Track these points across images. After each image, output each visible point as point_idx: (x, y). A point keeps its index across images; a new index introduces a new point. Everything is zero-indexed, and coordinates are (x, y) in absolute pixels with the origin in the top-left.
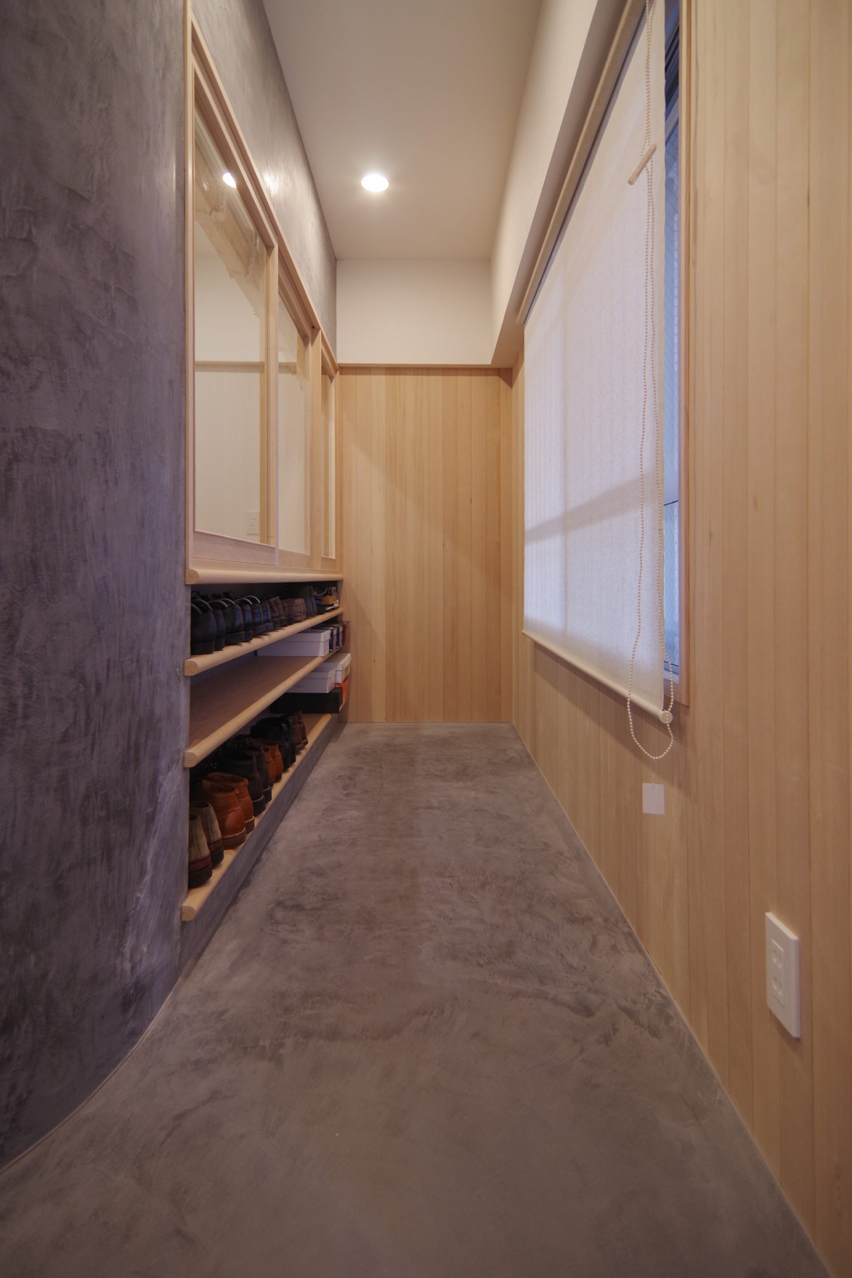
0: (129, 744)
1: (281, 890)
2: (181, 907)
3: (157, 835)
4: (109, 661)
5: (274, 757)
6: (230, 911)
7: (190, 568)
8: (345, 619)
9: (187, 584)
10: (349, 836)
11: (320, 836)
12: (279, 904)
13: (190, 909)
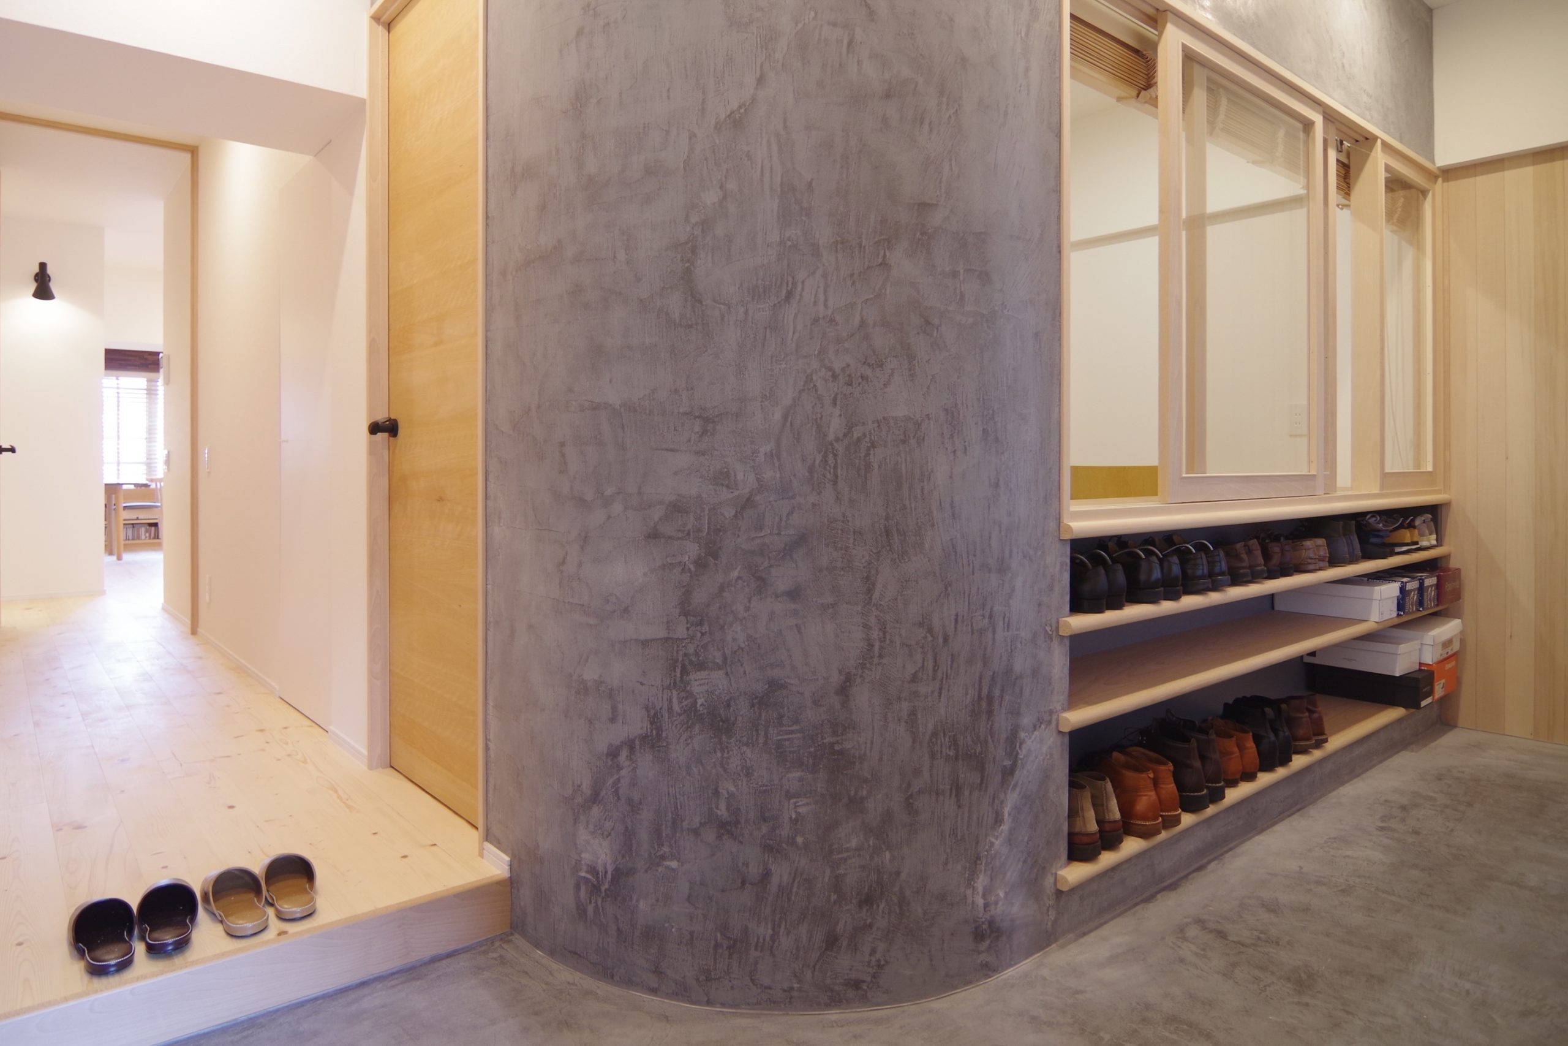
0: (980, 696)
1: (1211, 908)
2: (1056, 874)
3: (1018, 789)
4: (957, 615)
5: (1241, 748)
6: (1138, 907)
7: (1065, 522)
8: (1453, 564)
9: (1061, 538)
10: (1346, 880)
11: (1301, 868)
12: (1200, 922)
13: (1065, 880)
